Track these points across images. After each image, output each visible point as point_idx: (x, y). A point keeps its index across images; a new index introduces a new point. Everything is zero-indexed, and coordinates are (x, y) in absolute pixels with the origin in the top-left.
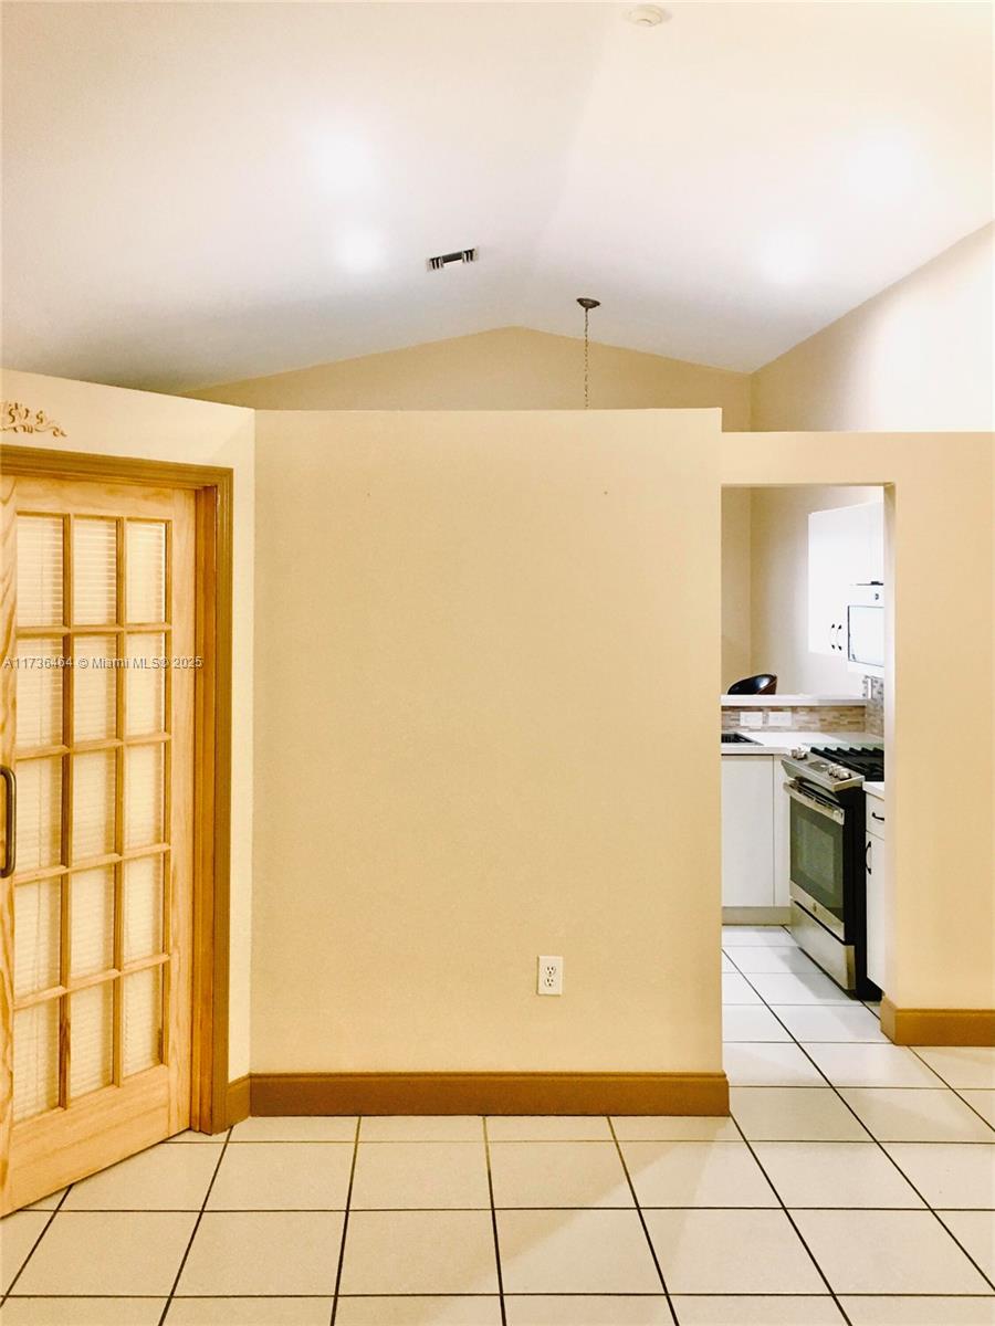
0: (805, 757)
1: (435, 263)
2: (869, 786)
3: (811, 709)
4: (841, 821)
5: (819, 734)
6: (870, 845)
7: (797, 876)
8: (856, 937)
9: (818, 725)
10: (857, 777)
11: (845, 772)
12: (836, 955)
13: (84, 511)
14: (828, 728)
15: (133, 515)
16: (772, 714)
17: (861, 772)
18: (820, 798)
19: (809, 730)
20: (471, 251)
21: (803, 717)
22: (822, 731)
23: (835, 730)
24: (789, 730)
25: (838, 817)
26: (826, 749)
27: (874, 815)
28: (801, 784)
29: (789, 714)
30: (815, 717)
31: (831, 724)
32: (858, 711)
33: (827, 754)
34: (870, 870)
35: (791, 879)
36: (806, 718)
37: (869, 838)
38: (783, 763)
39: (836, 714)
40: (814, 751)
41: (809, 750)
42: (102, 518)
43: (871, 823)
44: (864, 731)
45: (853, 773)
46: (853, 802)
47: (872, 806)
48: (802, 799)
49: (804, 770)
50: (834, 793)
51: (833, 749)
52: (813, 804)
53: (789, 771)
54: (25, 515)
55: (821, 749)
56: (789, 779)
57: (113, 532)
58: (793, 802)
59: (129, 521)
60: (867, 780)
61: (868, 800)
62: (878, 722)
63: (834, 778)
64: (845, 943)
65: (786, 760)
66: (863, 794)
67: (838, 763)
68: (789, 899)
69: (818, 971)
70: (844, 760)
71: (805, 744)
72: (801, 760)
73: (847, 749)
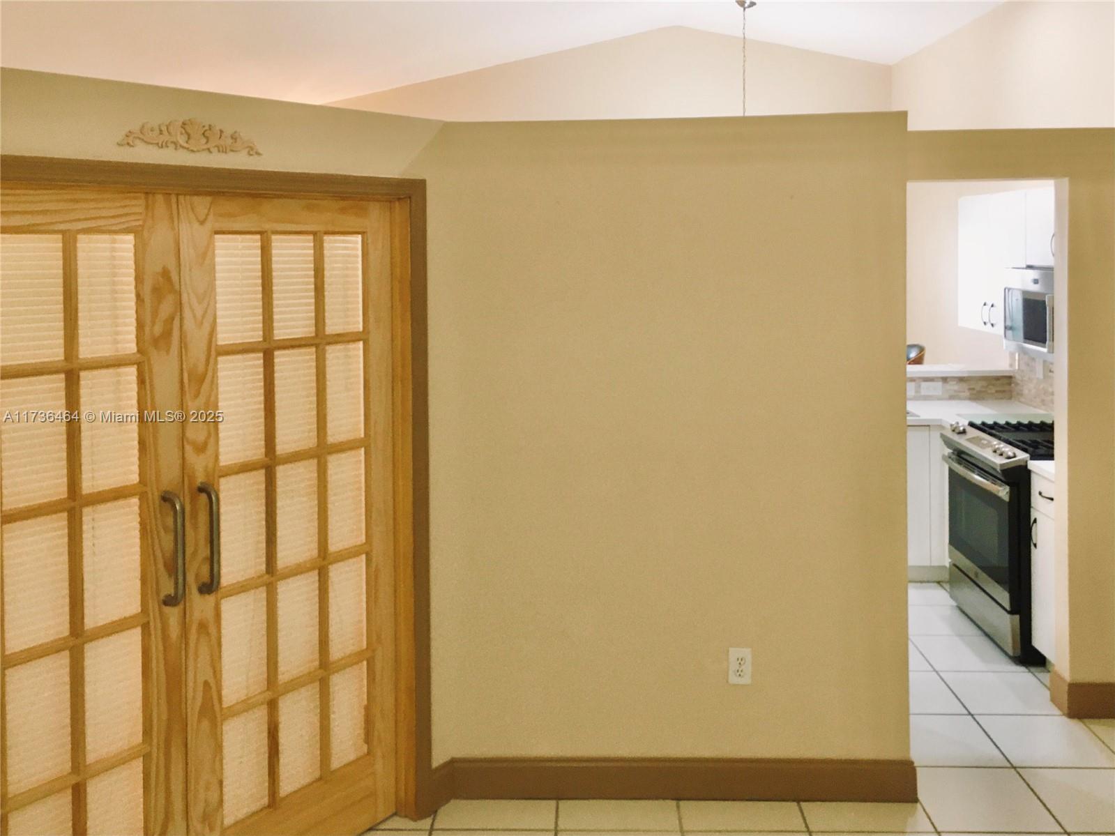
0: (964, 432)
2: (1034, 465)
3: (961, 380)
4: (1006, 498)
5: (968, 403)
6: (1035, 521)
8: (1021, 605)
9: (967, 394)
10: (1022, 456)
11: (1009, 450)
12: (1005, 623)
13: (279, 227)
14: (977, 397)
15: (331, 228)
16: (924, 385)
17: (1025, 450)
18: (985, 472)
19: (960, 398)
21: (953, 386)
22: (971, 399)
23: (983, 399)
24: (939, 399)
25: (1003, 492)
26: (984, 424)
27: (1040, 493)
28: (961, 456)
29: (940, 384)
30: (965, 386)
31: (979, 392)
32: (1006, 381)
33: (984, 428)
34: (1035, 545)
35: (952, 544)
36: (956, 388)
37: (1034, 515)
38: (942, 436)
39: (984, 383)
40: (972, 425)
41: (966, 423)
42: (301, 233)
43: (1036, 500)
44: (1010, 398)
45: (1018, 451)
46: (1019, 479)
47: (1037, 485)
48: (961, 470)
49: (963, 442)
50: (998, 469)
51: (990, 422)
52: (977, 478)
53: (948, 442)
54: (223, 233)
55: (978, 422)
56: (948, 451)
57: (312, 244)
58: (951, 472)
59: (327, 233)
60: (1032, 458)
61: (1034, 479)
62: (1026, 392)
63: (997, 453)
64: (1011, 612)
65: (945, 433)
66: (1029, 472)
67: (999, 438)
68: (947, 562)
69: (979, 632)
70: (1004, 435)
71: (959, 415)
72: (960, 433)
73: (1002, 422)
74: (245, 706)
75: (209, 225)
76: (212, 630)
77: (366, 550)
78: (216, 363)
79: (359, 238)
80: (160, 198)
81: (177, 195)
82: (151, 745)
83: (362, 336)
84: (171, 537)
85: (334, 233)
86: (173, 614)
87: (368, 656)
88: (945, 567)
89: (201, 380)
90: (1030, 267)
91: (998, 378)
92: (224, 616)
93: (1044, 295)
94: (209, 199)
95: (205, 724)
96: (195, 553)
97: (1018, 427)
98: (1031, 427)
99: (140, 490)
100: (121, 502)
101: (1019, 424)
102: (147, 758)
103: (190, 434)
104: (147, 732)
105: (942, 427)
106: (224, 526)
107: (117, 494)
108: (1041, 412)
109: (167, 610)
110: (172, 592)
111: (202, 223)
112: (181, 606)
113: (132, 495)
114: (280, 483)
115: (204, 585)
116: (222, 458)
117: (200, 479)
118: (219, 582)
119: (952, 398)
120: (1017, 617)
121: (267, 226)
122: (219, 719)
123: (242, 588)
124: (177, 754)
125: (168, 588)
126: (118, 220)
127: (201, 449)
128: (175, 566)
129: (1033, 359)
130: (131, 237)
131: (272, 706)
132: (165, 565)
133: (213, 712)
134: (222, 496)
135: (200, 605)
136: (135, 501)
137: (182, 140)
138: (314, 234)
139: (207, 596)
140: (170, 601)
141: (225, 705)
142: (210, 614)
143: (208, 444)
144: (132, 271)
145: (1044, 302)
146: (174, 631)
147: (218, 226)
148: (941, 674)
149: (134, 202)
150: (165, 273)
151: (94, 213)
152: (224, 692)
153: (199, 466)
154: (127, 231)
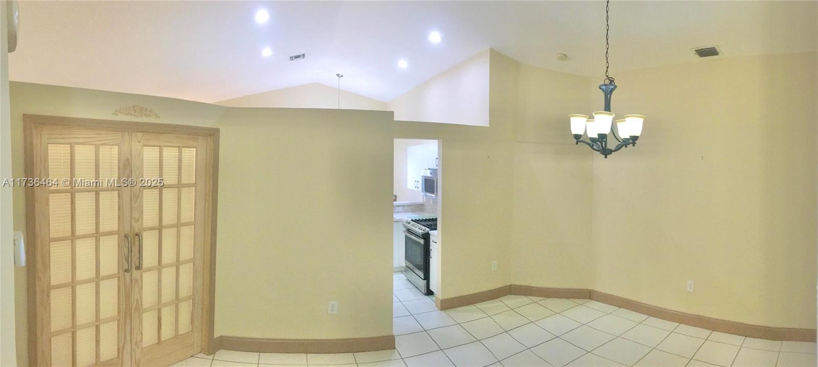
0: (410, 223)
1: (291, 58)
2: (431, 232)
3: (408, 206)
4: (423, 243)
5: (410, 213)
6: (431, 250)
7: (407, 258)
8: (427, 277)
9: (410, 210)
10: (428, 229)
11: (424, 228)
12: (422, 283)
13: (166, 144)
14: (413, 211)
15: (184, 145)
16: (397, 208)
17: (428, 228)
18: (416, 235)
19: (408, 212)
20: (304, 55)
21: (406, 208)
22: (411, 212)
23: (414, 212)
24: (401, 212)
25: (422, 241)
26: (416, 220)
27: (433, 241)
28: (409, 231)
29: (402, 207)
31: (414, 209)
32: (421, 206)
33: (416, 221)
34: (431, 257)
35: (406, 259)
37: (431, 248)
38: (403, 224)
39: (415, 206)
40: (412, 220)
41: (410, 220)
42: (174, 147)
43: (432, 243)
44: (423, 211)
45: (426, 228)
46: (426, 237)
47: (432, 238)
48: (409, 235)
49: (409, 226)
50: (421, 234)
51: (417, 219)
52: (413, 237)
53: (405, 226)
54: (146, 146)
55: (414, 219)
56: (405, 229)
57: (178, 151)
58: (406, 236)
59: (183, 147)
60: (430, 230)
61: (431, 236)
62: (427, 209)
63: (420, 229)
64: (424, 280)
65: (404, 223)
66: (429, 234)
67: (420, 224)
68: (404, 265)
69: (413, 286)
70: (422, 223)
71: (408, 217)
72: (408, 223)
73: (421, 219)
74: (150, 309)
75: (141, 143)
76: (139, 281)
77: (193, 261)
78: (143, 192)
79: (195, 149)
80: (126, 133)
81: (131, 132)
82: (120, 317)
83: (195, 185)
84: (127, 249)
85: (186, 147)
86: (128, 275)
87: (192, 297)
88: (403, 267)
89: (138, 196)
90: (429, 169)
91: (419, 205)
92: (144, 278)
93: (433, 178)
94: (142, 134)
95: (137, 313)
96: (134, 256)
97: (426, 220)
98: (429, 220)
99: (118, 233)
100: (112, 236)
101: (426, 219)
102: (119, 321)
103: (133, 215)
104: (119, 312)
105: (403, 222)
106: (144, 248)
107: (111, 233)
108: (432, 215)
109: (126, 273)
110: (127, 268)
111: (139, 142)
112: (130, 272)
113: (115, 234)
114: (163, 235)
115: (137, 267)
116: (144, 224)
117: (136, 231)
118: (142, 266)
119: (406, 212)
120: (426, 281)
121: (161, 144)
122: (141, 312)
123: (149, 270)
124: (128, 321)
125: (126, 267)
126: (111, 141)
127: (137, 221)
128: (128, 259)
129: (429, 198)
130: (117, 147)
131: (159, 310)
132: (125, 259)
133: (139, 309)
134: (144, 237)
135: (136, 274)
136: (117, 236)
137: (133, 112)
138: (179, 147)
139: (138, 271)
140: (126, 271)
141: (144, 307)
142: (139, 277)
143: (139, 219)
144: (117, 159)
145: (434, 180)
146: (128, 281)
147: (145, 144)
148: (403, 303)
149: (118, 135)
150: (127, 160)
151: (105, 138)
152: (143, 303)
153: (136, 226)
154: (115, 145)
